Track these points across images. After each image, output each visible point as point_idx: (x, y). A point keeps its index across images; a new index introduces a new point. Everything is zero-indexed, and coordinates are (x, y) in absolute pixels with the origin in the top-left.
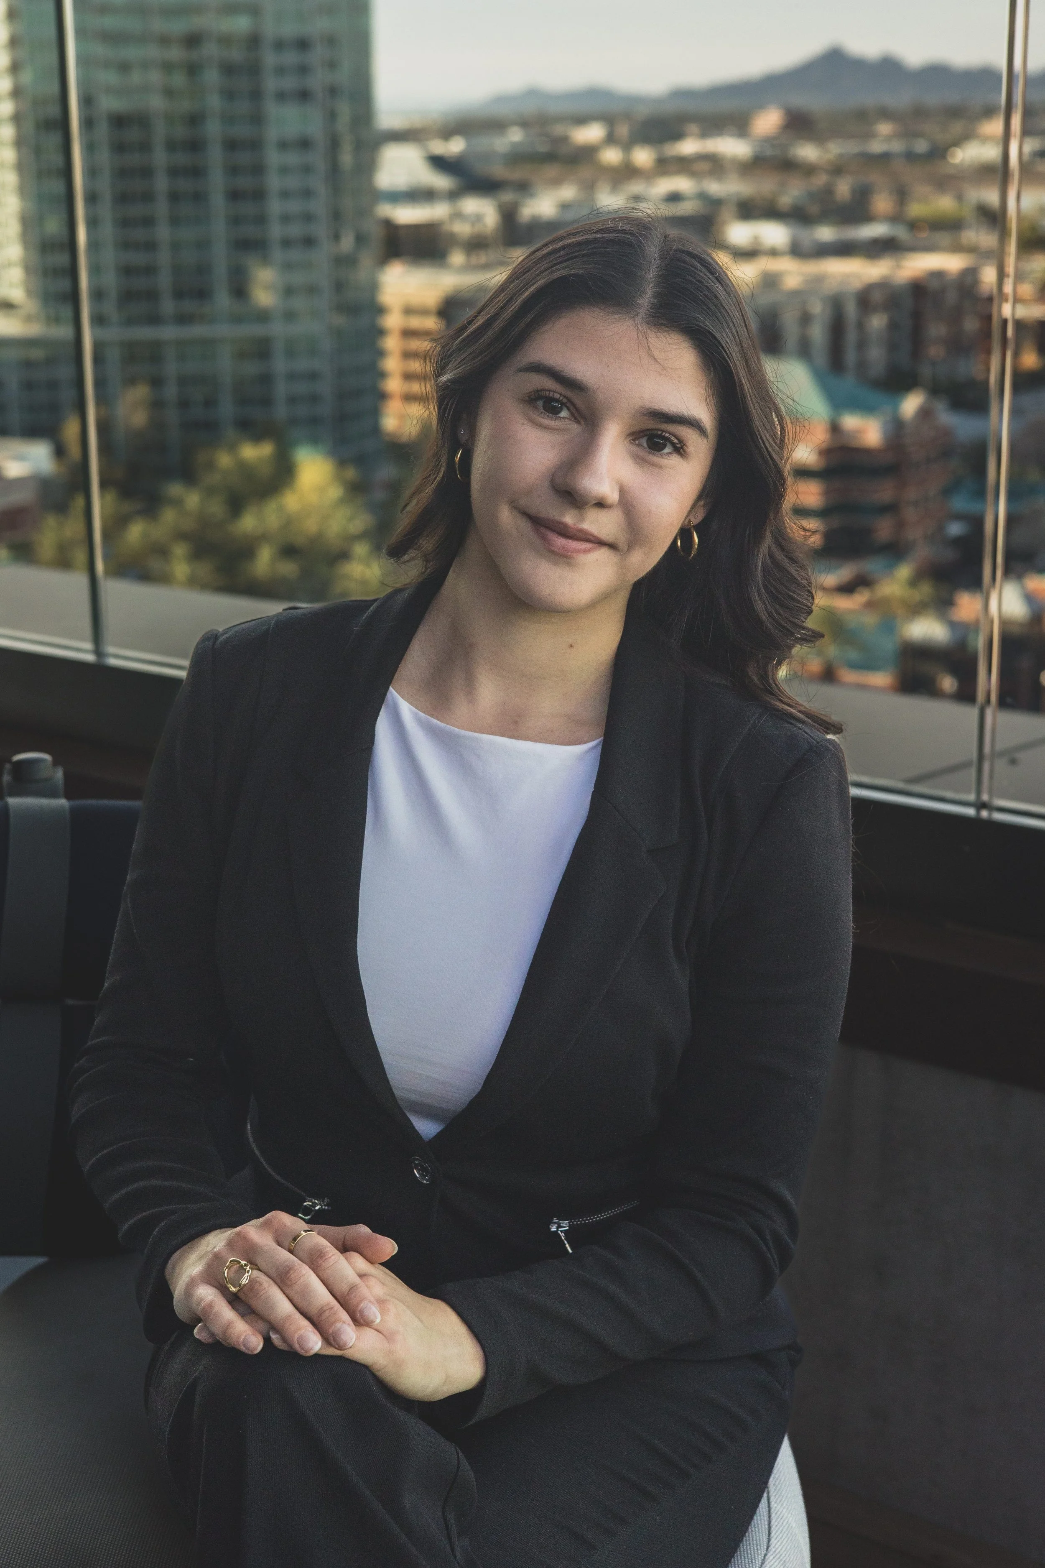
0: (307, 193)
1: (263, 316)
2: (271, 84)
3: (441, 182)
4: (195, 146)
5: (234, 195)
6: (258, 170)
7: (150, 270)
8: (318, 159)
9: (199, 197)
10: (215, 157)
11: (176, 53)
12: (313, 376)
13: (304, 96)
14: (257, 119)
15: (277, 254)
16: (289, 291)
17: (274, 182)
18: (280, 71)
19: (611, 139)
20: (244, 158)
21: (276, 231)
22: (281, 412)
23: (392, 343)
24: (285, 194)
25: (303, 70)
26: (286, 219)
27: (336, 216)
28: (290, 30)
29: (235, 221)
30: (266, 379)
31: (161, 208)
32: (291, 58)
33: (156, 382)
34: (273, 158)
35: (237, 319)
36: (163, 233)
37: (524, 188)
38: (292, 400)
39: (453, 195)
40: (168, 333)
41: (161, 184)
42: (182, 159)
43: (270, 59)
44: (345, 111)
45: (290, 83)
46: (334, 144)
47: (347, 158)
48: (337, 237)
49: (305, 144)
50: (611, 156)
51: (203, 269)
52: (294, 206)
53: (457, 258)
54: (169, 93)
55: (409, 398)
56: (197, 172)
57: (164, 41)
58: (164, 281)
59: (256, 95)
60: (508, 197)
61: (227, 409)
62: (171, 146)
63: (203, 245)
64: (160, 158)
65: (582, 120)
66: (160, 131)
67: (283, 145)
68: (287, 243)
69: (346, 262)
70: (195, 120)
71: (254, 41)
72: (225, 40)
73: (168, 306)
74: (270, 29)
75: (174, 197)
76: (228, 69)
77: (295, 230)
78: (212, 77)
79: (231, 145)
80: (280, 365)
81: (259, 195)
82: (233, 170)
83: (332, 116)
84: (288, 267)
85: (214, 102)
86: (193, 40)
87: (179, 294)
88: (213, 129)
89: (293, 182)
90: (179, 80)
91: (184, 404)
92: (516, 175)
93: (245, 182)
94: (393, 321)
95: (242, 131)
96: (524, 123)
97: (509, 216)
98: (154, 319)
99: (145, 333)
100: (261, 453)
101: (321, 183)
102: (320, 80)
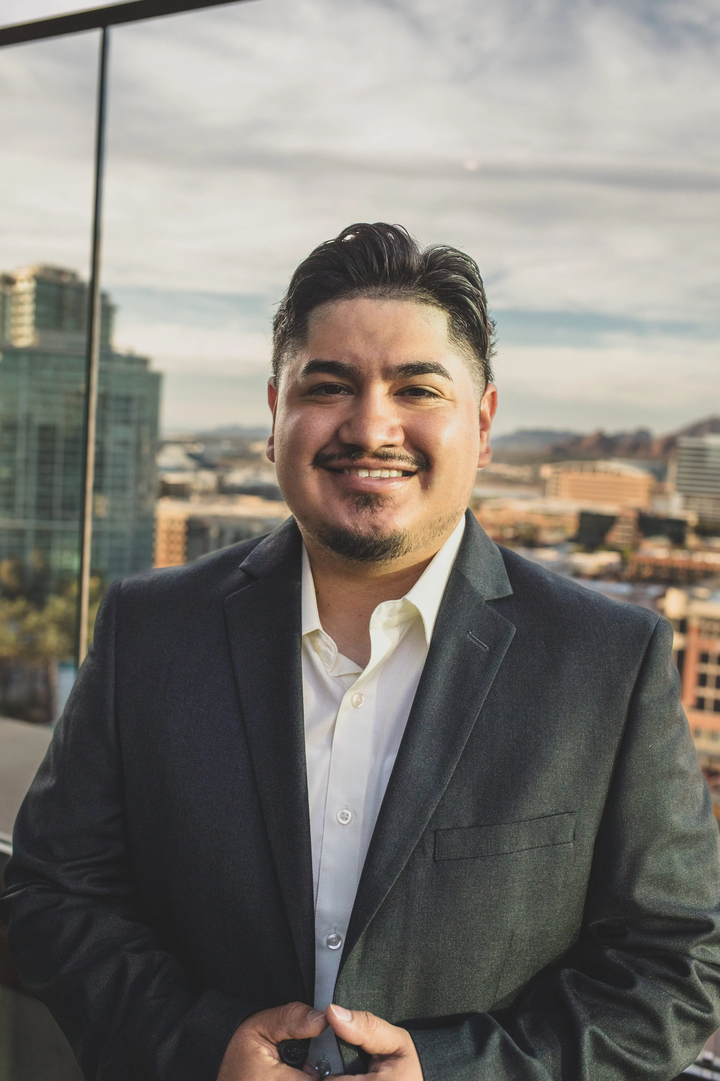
0: (125, 466)
1: (99, 520)
2: (112, 416)
3: (190, 463)
6: (102, 454)
7: (51, 496)
8: (131, 450)
11: (71, 400)
12: (122, 549)
13: (126, 421)
14: (103, 431)
15: (110, 492)
16: (113, 509)
17: (111, 460)
18: (117, 411)
21: (110, 482)
22: (104, 564)
23: (161, 536)
24: (116, 466)
25: (127, 411)
26: (115, 477)
27: (138, 477)
28: (123, 393)
30: (97, 550)
31: (58, 469)
32: (122, 405)
34: (112, 449)
36: (58, 480)
37: (228, 468)
38: (112, 559)
39: (195, 471)
40: (56, 525)
41: (59, 458)
43: (114, 405)
44: (146, 430)
45: (121, 416)
46: (140, 444)
47: (146, 450)
48: (138, 486)
49: (125, 443)
51: (75, 497)
52: (119, 471)
53: (195, 499)
54: (66, 417)
57: (66, 394)
58: (57, 501)
59: (104, 421)
60: (220, 472)
62: (66, 441)
63: (76, 486)
64: (60, 446)
65: (256, 440)
66: (60, 434)
67: (117, 444)
68: (115, 487)
69: (141, 497)
70: (78, 430)
71: (106, 397)
73: (58, 513)
77: (118, 482)
81: (101, 465)
83: (139, 432)
84: (115, 498)
87: (63, 508)
89: (119, 460)
92: (225, 462)
94: (162, 526)
96: (231, 441)
97: (220, 481)
98: (51, 518)
99: (46, 525)
100: (93, 583)
101: (132, 462)
102: (135, 415)
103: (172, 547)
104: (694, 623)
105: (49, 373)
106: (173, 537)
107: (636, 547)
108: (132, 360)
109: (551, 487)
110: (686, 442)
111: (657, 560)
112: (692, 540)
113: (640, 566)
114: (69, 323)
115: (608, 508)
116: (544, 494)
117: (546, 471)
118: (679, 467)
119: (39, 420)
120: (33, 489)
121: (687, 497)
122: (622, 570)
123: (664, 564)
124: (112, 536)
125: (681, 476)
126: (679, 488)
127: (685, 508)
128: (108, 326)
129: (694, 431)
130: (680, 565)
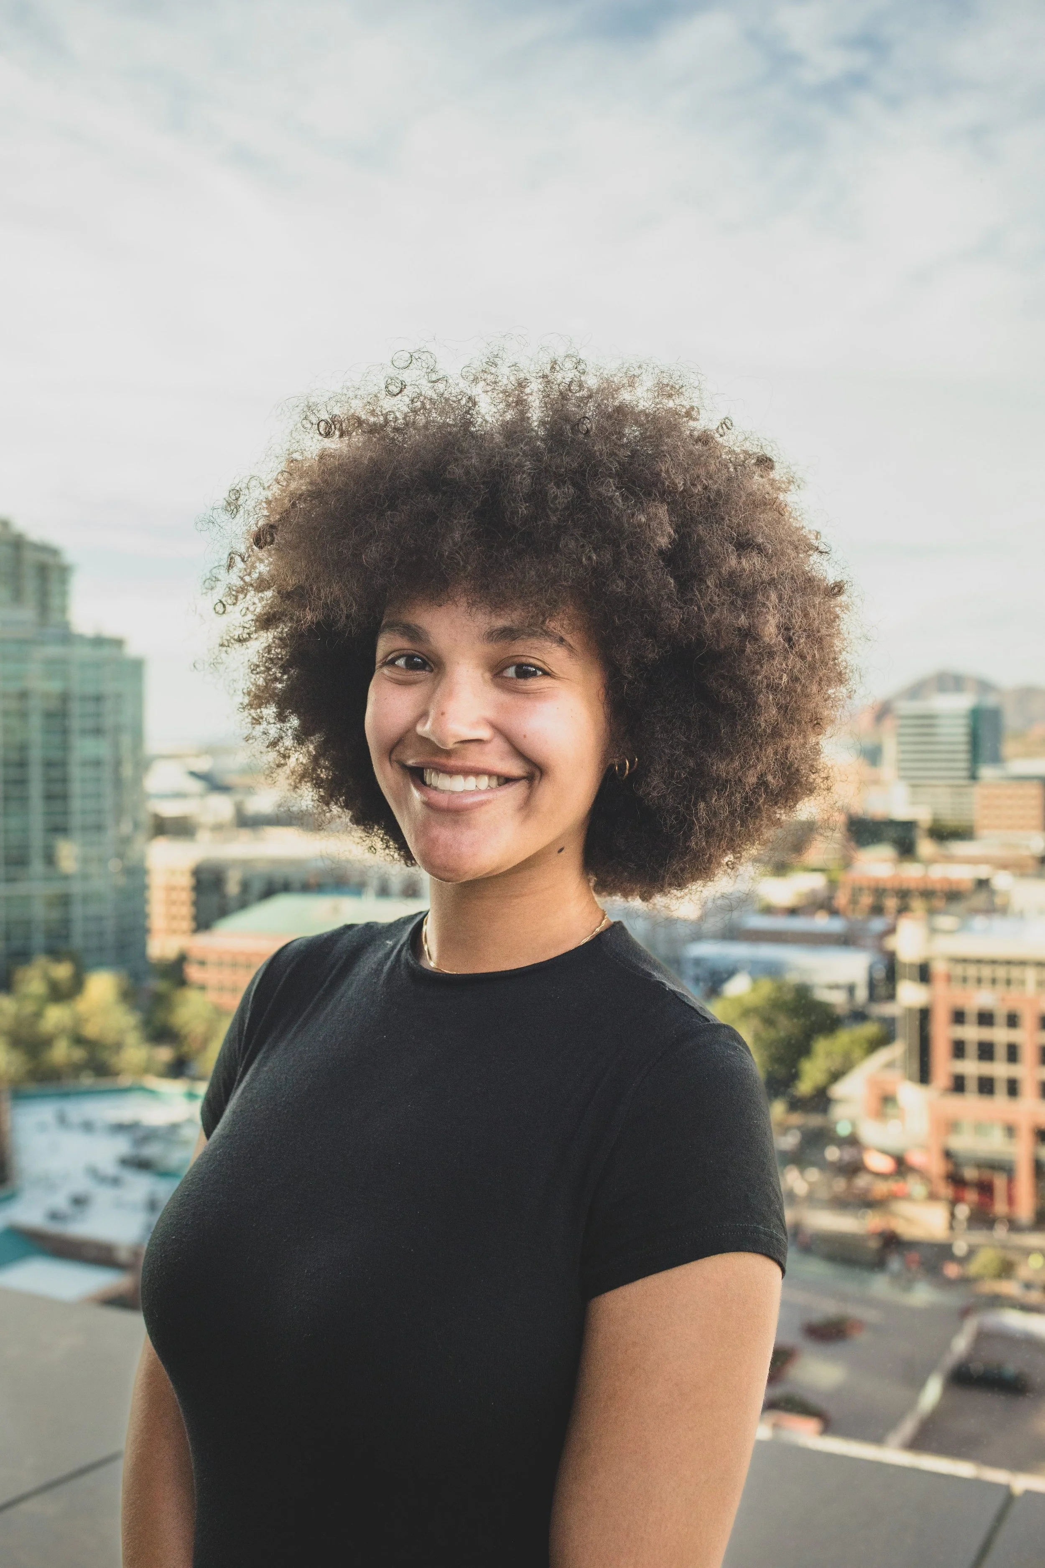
0: (98, 796)
1: (66, 878)
2: (75, 723)
3: (195, 786)
4: (22, 764)
5: (49, 797)
6: (64, 780)
8: (107, 773)
9: (24, 800)
10: (36, 773)
11: (11, 704)
12: (99, 919)
13: (98, 732)
14: (65, 747)
15: (78, 835)
16: (85, 860)
17: (76, 788)
18: (83, 715)
20: (55, 773)
21: (76, 820)
22: (77, 941)
23: (156, 895)
24: (84, 796)
25: (98, 715)
26: (84, 812)
27: (119, 809)
28: (90, 689)
29: (48, 814)
30: (66, 922)
32: (90, 708)
34: (76, 772)
35: (47, 879)
37: (250, 790)
38: (85, 935)
39: (202, 796)
42: (13, 773)
43: (75, 708)
44: (126, 740)
45: (89, 723)
46: (118, 762)
47: (127, 771)
48: (119, 824)
49: (97, 763)
51: (24, 846)
52: (91, 804)
53: (204, 837)
54: (6, 730)
55: (170, 932)
56: (22, 782)
57: (5, 696)
59: (65, 732)
60: (238, 797)
61: (39, 940)
62: (6, 764)
63: (25, 830)
67: (85, 764)
69: (126, 841)
70: (23, 748)
71: (65, 696)
72: (44, 696)
74: (77, 689)
75: (6, 799)
76: (49, 715)
77: (90, 820)
78: (35, 720)
79: (49, 764)
80: (77, 911)
81: (64, 797)
82: (48, 780)
83: (117, 744)
84: (85, 844)
85: (36, 736)
86: (23, 695)
87: (7, 863)
88: (36, 754)
89: (91, 788)
90: (13, 722)
91: (8, 938)
93: (56, 788)
94: (158, 880)
95: (55, 755)
97: (239, 809)
100: (62, 971)
101: (108, 789)
102: (109, 722)
103: (174, 910)
104: (939, 968)
106: (174, 895)
107: (847, 863)
108: (99, 642)
110: (906, 707)
111: (877, 880)
112: (926, 848)
113: (856, 893)
118: (900, 743)
121: (914, 786)
122: (831, 898)
123: (889, 885)
124: (86, 899)
125: (902, 756)
126: (902, 773)
127: (913, 803)
128: (64, 594)
129: (916, 691)
130: (913, 885)
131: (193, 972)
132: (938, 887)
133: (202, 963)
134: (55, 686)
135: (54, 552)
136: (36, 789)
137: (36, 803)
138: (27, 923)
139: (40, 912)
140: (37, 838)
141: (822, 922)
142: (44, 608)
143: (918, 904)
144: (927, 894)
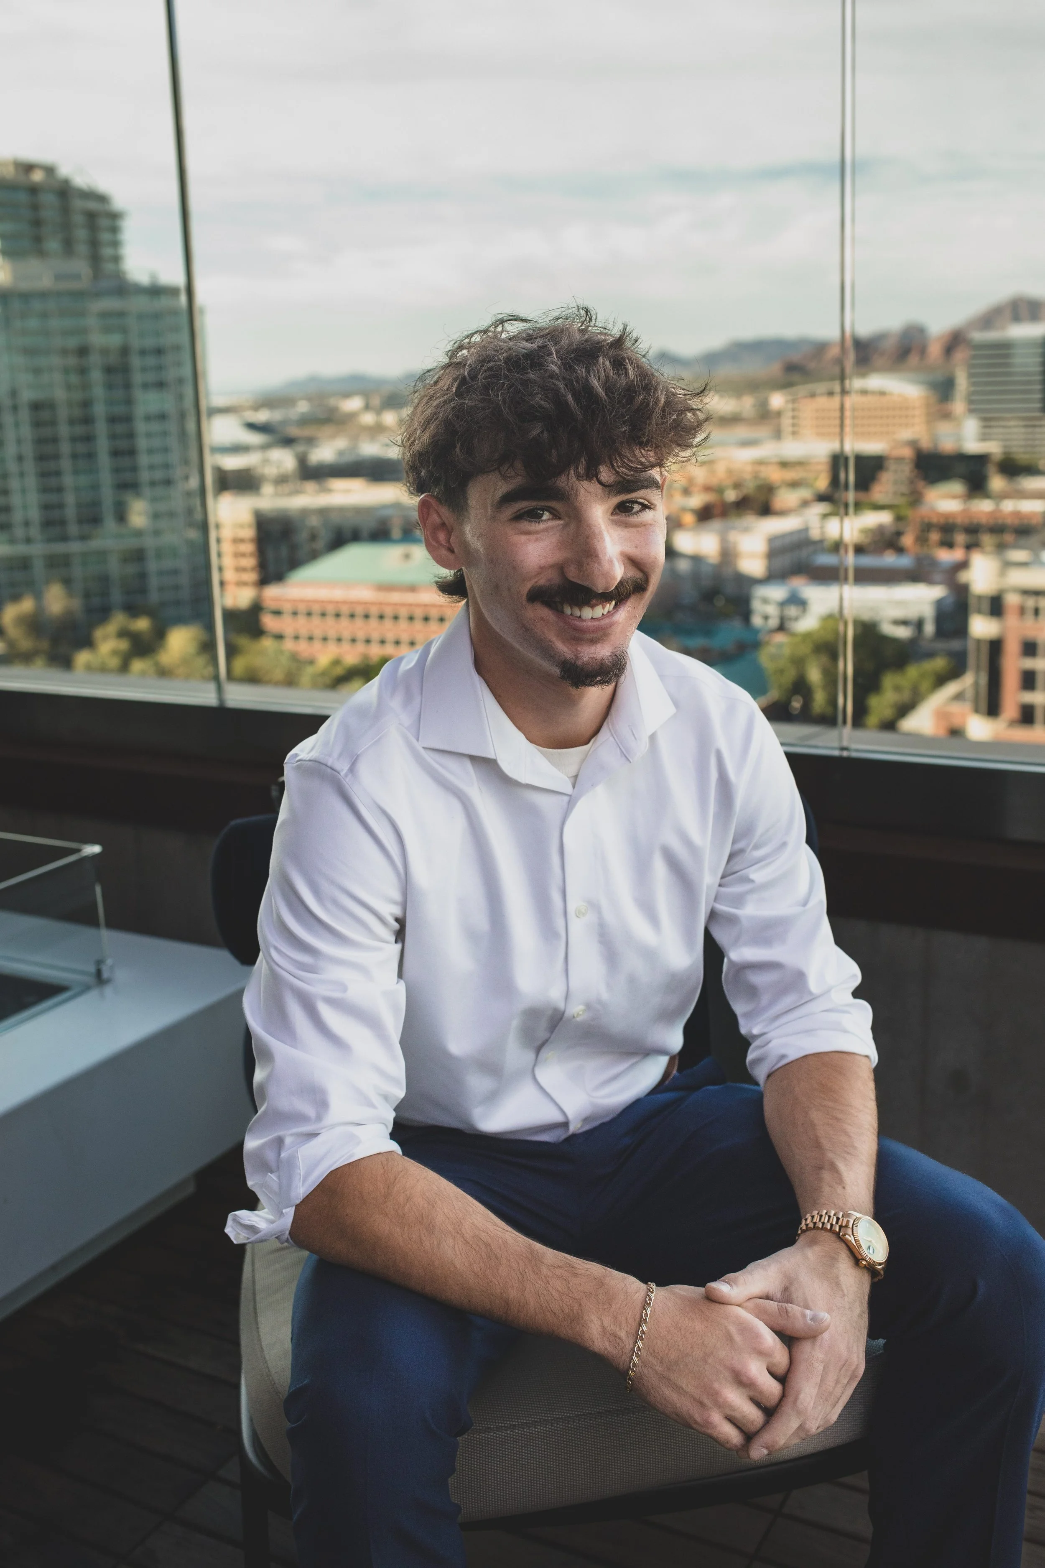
0: (166, 450)
1: (139, 533)
2: (138, 378)
3: (255, 439)
4: (88, 420)
5: (115, 453)
6: (131, 435)
7: (61, 506)
8: (172, 427)
9: (91, 456)
10: (101, 429)
11: (72, 361)
12: (175, 572)
13: (161, 385)
14: (129, 401)
15: (147, 491)
16: (156, 516)
17: (142, 443)
18: (144, 369)
19: (367, 407)
20: (120, 428)
21: (145, 476)
22: (154, 597)
23: (227, 548)
24: (150, 451)
25: (160, 368)
26: (152, 467)
27: (186, 462)
28: (150, 342)
29: (116, 470)
30: (143, 576)
31: (66, 464)
32: (151, 361)
33: (67, 582)
34: (141, 427)
35: (120, 536)
36: (68, 480)
37: (311, 441)
38: (161, 589)
39: (265, 447)
40: (75, 547)
41: (65, 448)
42: (79, 430)
43: (136, 362)
44: (187, 394)
45: (151, 377)
46: (182, 416)
47: (190, 425)
48: (187, 478)
49: (162, 417)
50: (368, 419)
51: (96, 504)
52: (158, 459)
53: (268, 489)
54: (69, 387)
55: (241, 584)
56: (89, 439)
57: (64, 352)
58: (70, 512)
59: (128, 386)
60: (300, 448)
61: (117, 596)
62: (72, 422)
63: (95, 487)
64: (64, 430)
65: (347, 395)
66: (63, 413)
67: (148, 418)
68: (153, 484)
70: (86, 404)
71: (125, 351)
72: (105, 352)
73: (73, 529)
74: (136, 343)
75: (74, 456)
77: (159, 475)
78: (96, 376)
79: (112, 420)
80: (152, 566)
81: (132, 452)
82: (113, 437)
83: (180, 397)
84: (154, 500)
85: (99, 392)
86: (83, 351)
87: (80, 522)
88: (100, 410)
89: (156, 443)
90: (74, 379)
91: (87, 595)
92: (306, 432)
93: (123, 444)
94: (227, 533)
95: (119, 410)
96: (309, 399)
97: (302, 461)
98: (64, 538)
99: (60, 548)
100: (142, 624)
101: (173, 442)
102: (171, 374)
103: (242, 562)
104: (1011, 600)
105: (33, 323)
106: (241, 548)
107: (916, 499)
108: (156, 291)
109: (786, 422)
110: (978, 336)
111: (947, 516)
112: (997, 483)
113: (927, 527)
114: (53, 245)
115: (872, 447)
116: (778, 435)
117: (777, 400)
118: (972, 375)
119: (27, 395)
120: (33, 498)
121: (985, 419)
122: (899, 534)
123: (959, 520)
124: (159, 554)
125: (972, 389)
126: (973, 407)
127: (984, 438)
128: (116, 244)
129: (989, 319)
130: (984, 520)
131: (268, 622)
132: (1009, 521)
133: (277, 613)
134: (115, 340)
135: (102, 199)
136: (103, 445)
137: (104, 460)
138: (104, 579)
139: (114, 567)
140: (107, 495)
141: (890, 559)
142: (95, 259)
143: (987, 540)
144: (998, 529)
